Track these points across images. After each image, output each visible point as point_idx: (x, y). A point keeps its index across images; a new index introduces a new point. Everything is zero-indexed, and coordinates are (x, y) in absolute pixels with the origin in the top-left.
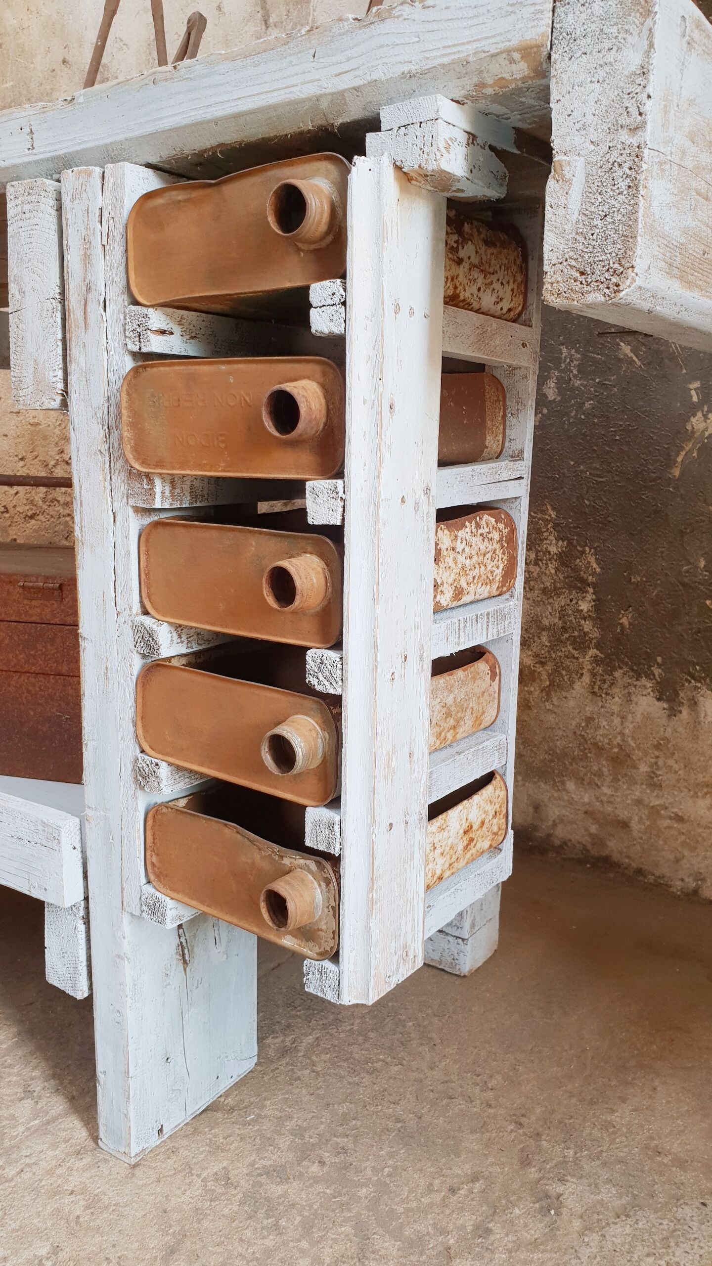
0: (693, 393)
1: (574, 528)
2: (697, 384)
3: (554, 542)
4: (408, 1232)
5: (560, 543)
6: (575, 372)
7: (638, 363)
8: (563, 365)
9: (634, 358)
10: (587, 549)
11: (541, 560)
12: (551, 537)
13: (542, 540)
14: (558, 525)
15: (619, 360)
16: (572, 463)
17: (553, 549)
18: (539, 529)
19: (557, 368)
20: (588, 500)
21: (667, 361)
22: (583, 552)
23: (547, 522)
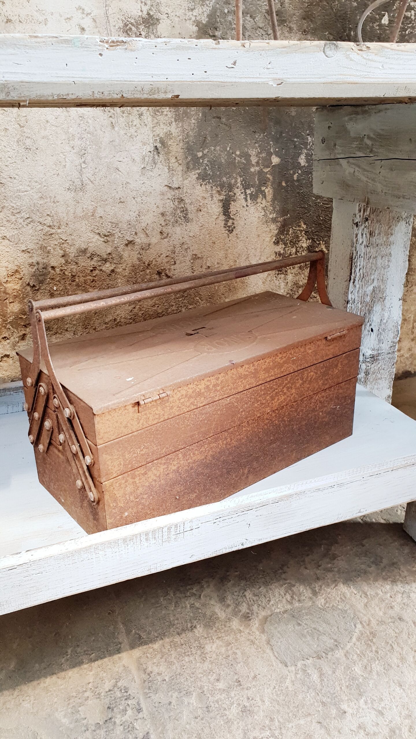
1: (315, 232)
3: (305, 241)
5: (308, 241)
10: (321, 242)
11: (299, 252)
12: (304, 239)
13: (299, 241)
14: (308, 231)
16: (314, 199)
17: (305, 245)
18: (298, 236)
20: (322, 217)
22: (320, 244)
23: (301, 231)
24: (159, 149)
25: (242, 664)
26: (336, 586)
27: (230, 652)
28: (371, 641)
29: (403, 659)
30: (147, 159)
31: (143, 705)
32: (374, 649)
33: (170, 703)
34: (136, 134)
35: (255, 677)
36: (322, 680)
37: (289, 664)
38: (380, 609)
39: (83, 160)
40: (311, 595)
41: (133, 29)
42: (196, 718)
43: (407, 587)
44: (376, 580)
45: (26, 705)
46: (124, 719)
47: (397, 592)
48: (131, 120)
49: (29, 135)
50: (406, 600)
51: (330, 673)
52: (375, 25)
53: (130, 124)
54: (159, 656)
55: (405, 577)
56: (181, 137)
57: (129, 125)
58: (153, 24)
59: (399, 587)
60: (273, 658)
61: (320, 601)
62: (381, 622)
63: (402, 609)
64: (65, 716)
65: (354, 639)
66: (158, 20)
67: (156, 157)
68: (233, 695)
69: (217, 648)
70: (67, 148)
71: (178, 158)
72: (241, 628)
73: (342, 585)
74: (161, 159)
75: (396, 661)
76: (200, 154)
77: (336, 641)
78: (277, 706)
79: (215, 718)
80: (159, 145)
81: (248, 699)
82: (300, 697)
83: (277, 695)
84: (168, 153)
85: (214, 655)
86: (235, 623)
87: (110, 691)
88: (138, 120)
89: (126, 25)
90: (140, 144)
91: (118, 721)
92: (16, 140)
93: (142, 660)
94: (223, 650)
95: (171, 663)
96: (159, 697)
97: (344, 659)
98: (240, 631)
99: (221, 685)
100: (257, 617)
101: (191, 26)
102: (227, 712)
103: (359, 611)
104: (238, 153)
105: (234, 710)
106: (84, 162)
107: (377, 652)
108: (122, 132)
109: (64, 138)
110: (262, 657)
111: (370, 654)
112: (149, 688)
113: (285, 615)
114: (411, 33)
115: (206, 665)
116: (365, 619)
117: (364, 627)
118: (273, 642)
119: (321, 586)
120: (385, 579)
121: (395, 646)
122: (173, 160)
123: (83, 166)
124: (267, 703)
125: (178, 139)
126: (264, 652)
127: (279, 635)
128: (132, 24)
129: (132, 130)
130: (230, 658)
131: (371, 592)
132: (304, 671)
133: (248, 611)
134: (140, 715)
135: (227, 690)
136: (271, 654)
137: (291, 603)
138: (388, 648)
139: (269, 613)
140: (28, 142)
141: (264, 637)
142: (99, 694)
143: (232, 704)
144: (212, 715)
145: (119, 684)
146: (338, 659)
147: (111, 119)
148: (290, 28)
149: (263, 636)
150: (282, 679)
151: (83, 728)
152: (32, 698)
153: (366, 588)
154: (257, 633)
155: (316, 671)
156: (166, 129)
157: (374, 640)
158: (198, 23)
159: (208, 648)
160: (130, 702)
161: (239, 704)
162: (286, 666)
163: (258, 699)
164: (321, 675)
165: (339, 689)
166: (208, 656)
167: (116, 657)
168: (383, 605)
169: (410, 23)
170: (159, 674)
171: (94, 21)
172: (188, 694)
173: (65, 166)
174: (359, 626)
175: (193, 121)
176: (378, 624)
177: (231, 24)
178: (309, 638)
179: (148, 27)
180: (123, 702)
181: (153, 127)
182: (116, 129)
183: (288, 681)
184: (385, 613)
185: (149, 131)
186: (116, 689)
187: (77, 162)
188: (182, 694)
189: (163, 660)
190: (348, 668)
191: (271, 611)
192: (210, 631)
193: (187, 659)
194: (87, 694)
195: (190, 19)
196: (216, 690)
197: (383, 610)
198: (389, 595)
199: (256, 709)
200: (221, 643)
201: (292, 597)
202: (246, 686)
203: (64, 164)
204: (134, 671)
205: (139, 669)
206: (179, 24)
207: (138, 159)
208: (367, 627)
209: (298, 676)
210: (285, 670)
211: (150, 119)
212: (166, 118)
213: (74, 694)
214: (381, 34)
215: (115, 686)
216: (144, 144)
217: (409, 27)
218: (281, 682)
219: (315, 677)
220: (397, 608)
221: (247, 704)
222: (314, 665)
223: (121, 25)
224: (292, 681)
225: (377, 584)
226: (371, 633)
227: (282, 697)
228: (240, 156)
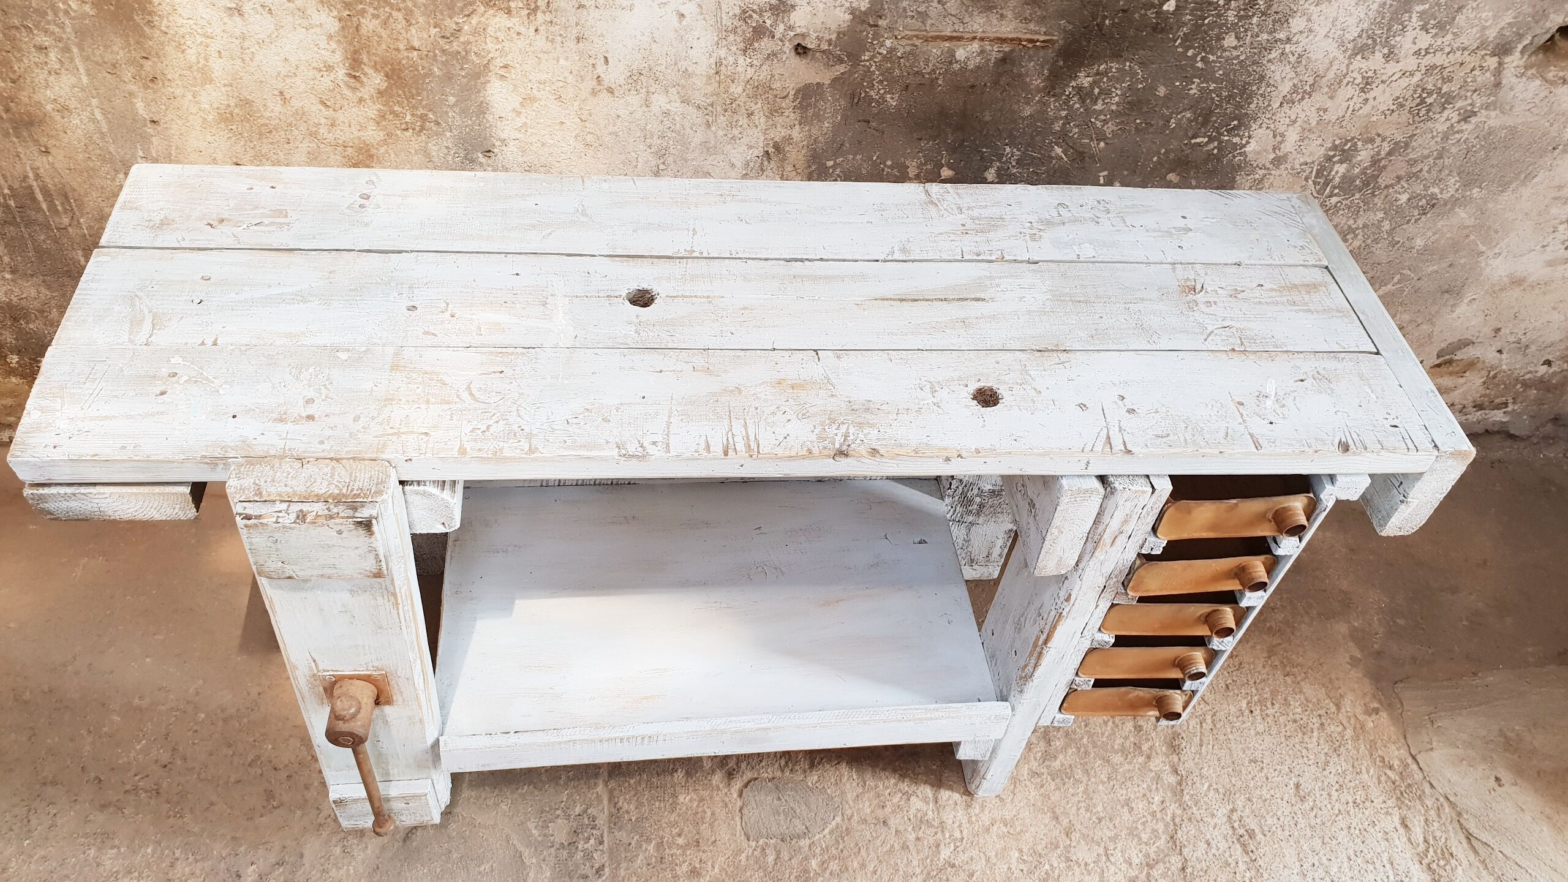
0: (1101, 178)
2: (1105, 173)
4: (1116, 747)
6: (1014, 164)
7: (1066, 159)
8: (1004, 159)
9: (1063, 156)
15: (1051, 157)
19: (1000, 160)
21: (1087, 159)
24: (772, 155)
25: (707, 825)
26: (838, 763)
27: (700, 809)
28: (843, 839)
29: (863, 866)
30: (751, 164)
31: (605, 839)
32: (841, 847)
33: (630, 844)
34: (740, 136)
35: (715, 841)
36: (776, 864)
37: (751, 839)
38: (870, 805)
39: (662, 161)
40: (807, 767)
41: (755, 16)
42: (649, 865)
43: (913, 787)
44: (884, 769)
45: (503, 806)
46: (586, 846)
47: (900, 790)
48: (735, 120)
49: (591, 131)
50: (902, 803)
51: (786, 858)
52: (1149, 13)
53: (734, 123)
54: (633, 793)
55: (919, 774)
56: (805, 143)
57: (731, 125)
58: (784, 12)
59: (905, 786)
60: (739, 827)
61: (813, 777)
62: (864, 821)
63: (893, 812)
64: (536, 828)
65: (827, 831)
66: (793, 6)
67: (766, 163)
68: (688, 853)
69: (691, 801)
70: (641, 147)
71: (797, 166)
72: (721, 786)
73: (845, 764)
74: (771, 166)
75: (855, 864)
76: (830, 163)
77: (807, 828)
78: (724, 875)
79: (665, 870)
80: (771, 150)
81: (701, 861)
82: (748, 874)
83: (728, 865)
84: (783, 160)
85: (684, 808)
86: (717, 778)
87: (579, 815)
88: (746, 120)
89: (744, 12)
90: (745, 148)
91: (580, 846)
92: (573, 135)
93: (616, 793)
94: (695, 805)
95: (642, 804)
96: (621, 835)
97: (807, 849)
98: (718, 789)
99: (680, 841)
100: (742, 777)
101: (842, 15)
102: (677, 868)
103: (847, 802)
104: (889, 163)
105: (685, 868)
106: (664, 163)
107: (842, 851)
108: (721, 133)
109: (638, 135)
110: (729, 824)
111: (834, 852)
112: (615, 824)
113: (770, 784)
114: (1216, 22)
115: (673, 817)
116: (849, 812)
117: (843, 820)
118: (745, 811)
119: (822, 759)
120: (895, 771)
121: (863, 852)
122: (789, 168)
123: (661, 167)
124: (717, 870)
125: (801, 145)
126: (733, 819)
127: (754, 805)
128: (753, 11)
129: (736, 132)
130: (699, 816)
131: (871, 783)
132: (764, 849)
133: (735, 767)
134: (601, 847)
135: (684, 848)
136: (739, 823)
137: (783, 771)
138: (856, 850)
139: (756, 776)
140: (589, 138)
141: (739, 803)
142: (569, 815)
143: (684, 862)
144: (663, 866)
145: (589, 811)
146: (800, 848)
147: (707, 117)
148: (1002, 15)
149: (738, 799)
150: (740, 852)
151: (550, 844)
152: (510, 801)
153: (868, 776)
154: (735, 795)
155: (774, 853)
156: (784, 132)
157: (845, 839)
158: (853, 11)
159: (681, 798)
160: (594, 832)
161: (690, 864)
162: (748, 840)
163: (710, 864)
164: (778, 857)
165: (787, 876)
166: (678, 807)
167: (592, 781)
168: (875, 802)
169: (1216, 9)
170: (628, 812)
171: (700, 6)
172: (649, 840)
173: (636, 166)
174: (838, 819)
175: (827, 125)
176: (858, 822)
177: (905, 9)
178: (782, 817)
179: (777, 15)
180: (589, 830)
181: (766, 130)
182: (713, 128)
183: (744, 855)
184: (872, 812)
185: (760, 134)
186: (585, 815)
187: (653, 163)
188: (643, 839)
189: (635, 798)
190: (806, 858)
191: (759, 774)
192: (689, 779)
193: (657, 804)
194: (558, 812)
195: (842, 6)
196: (674, 844)
197: (872, 807)
198: (888, 791)
199: (704, 873)
200: (695, 797)
201: (786, 762)
202: (702, 849)
203: (635, 164)
204: (605, 802)
205: (610, 800)
206: (823, 11)
207: (738, 164)
208: (846, 821)
209: (756, 853)
210: (745, 844)
211: (763, 120)
212: (788, 120)
213: (547, 809)
214: (1158, 24)
215: (585, 811)
216: (750, 147)
217: (1213, 15)
218: (736, 854)
219: (771, 859)
220: (888, 809)
221: (698, 866)
222: (775, 846)
223: (738, 11)
224: (748, 856)
225: (882, 774)
226: (847, 829)
227: (732, 869)
228: (892, 167)
